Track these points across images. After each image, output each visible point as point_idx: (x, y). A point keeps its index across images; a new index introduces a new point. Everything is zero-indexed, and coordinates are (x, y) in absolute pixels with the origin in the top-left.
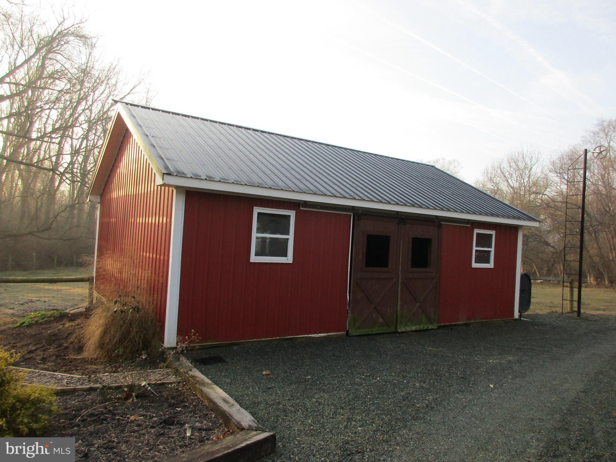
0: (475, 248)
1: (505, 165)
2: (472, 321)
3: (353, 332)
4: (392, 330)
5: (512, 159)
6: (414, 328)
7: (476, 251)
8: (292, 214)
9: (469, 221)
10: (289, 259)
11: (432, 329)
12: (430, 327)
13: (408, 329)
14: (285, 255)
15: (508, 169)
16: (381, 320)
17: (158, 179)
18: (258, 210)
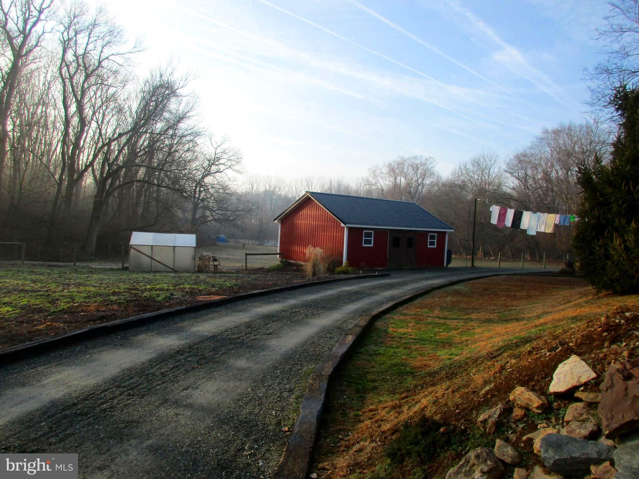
0: (429, 240)
3: (390, 268)
4: (401, 268)
8: (373, 232)
9: (426, 231)
12: (413, 268)
13: (406, 268)
14: (371, 244)
16: (397, 265)
17: (343, 225)
18: (364, 231)
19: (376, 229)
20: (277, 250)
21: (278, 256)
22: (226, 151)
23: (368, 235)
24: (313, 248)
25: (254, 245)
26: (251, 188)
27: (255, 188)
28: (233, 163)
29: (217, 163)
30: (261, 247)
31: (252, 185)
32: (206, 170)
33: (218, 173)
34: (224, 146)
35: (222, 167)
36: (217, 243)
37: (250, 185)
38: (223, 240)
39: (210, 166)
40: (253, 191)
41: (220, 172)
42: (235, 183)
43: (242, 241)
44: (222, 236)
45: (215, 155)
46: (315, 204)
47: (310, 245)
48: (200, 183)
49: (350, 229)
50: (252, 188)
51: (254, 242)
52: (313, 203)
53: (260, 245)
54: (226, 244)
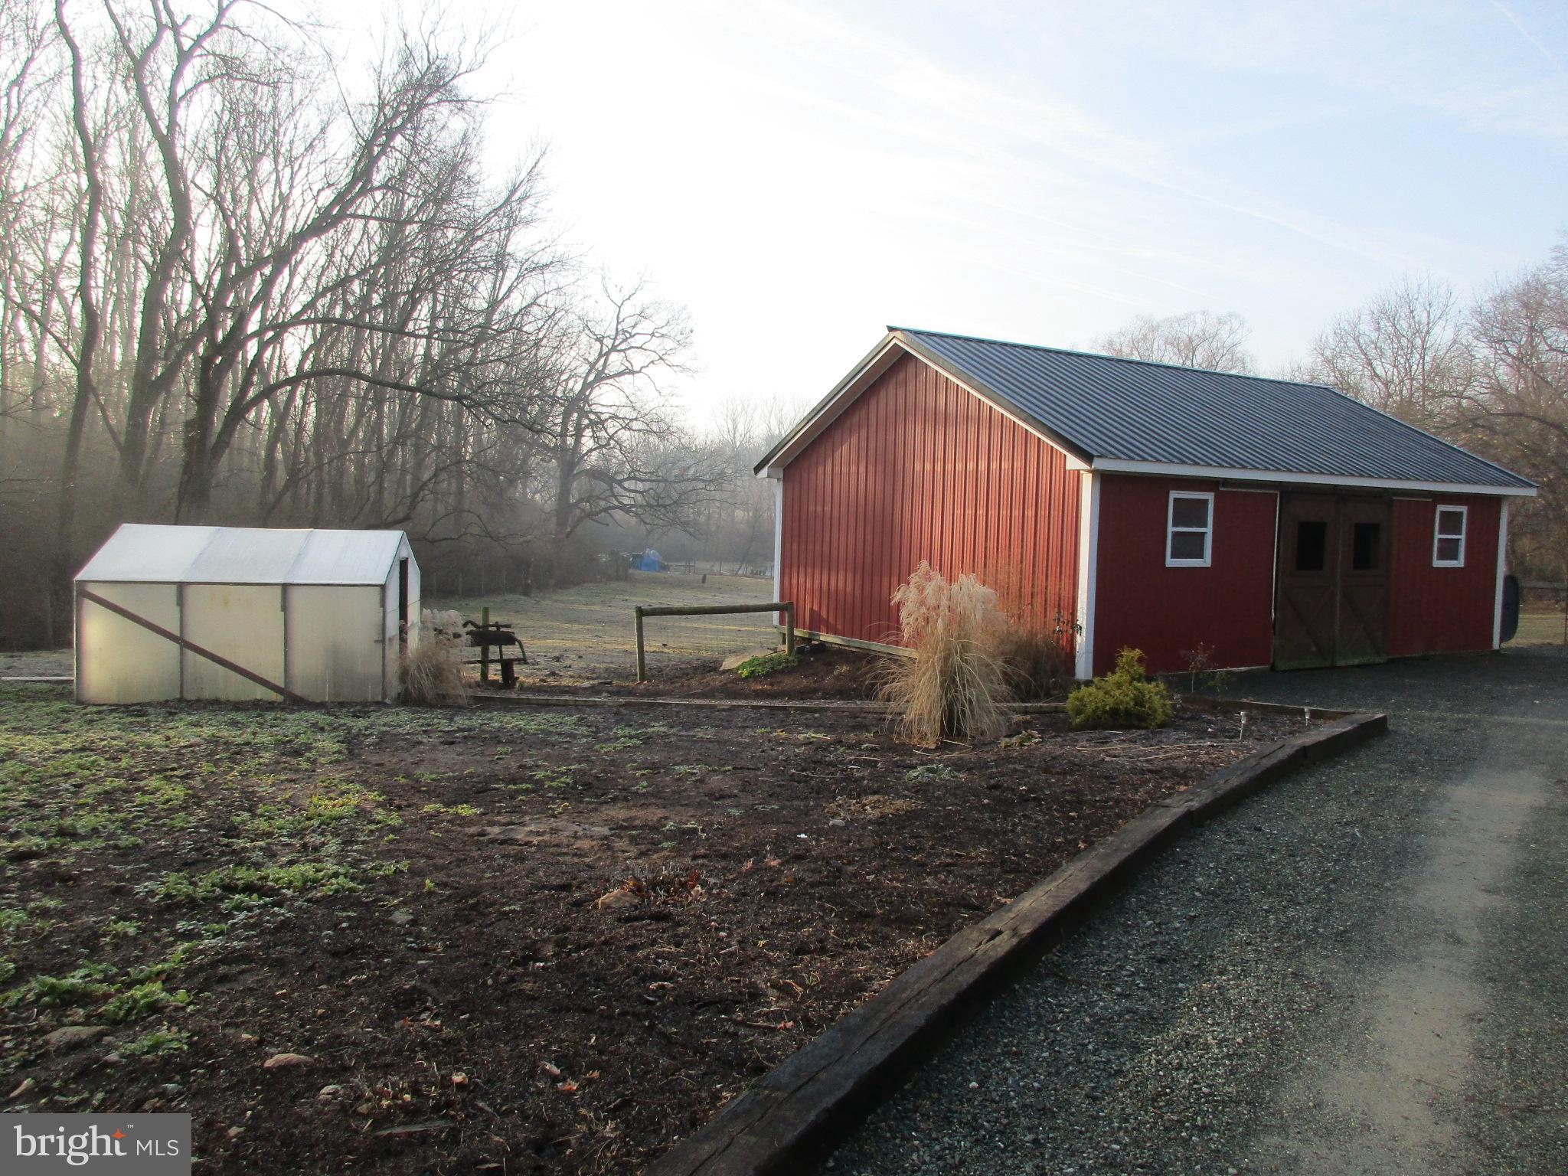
0: (1437, 536)
1: (1366, 328)
2: (1432, 653)
3: (1282, 665)
4: (1328, 663)
5: (1384, 312)
6: (1356, 662)
7: (1440, 540)
8: (1210, 497)
9: (1430, 494)
10: (1206, 561)
11: (1379, 664)
12: (1378, 660)
13: (1350, 662)
14: (1200, 555)
15: (1374, 336)
16: (1314, 649)
17: (1073, 463)
18: (1174, 495)
19: (1226, 482)
20: (771, 593)
21: (776, 614)
22: (648, 312)
23: (1190, 512)
24: (938, 579)
25: (736, 575)
26: (731, 427)
27: (741, 428)
28: (669, 344)
29: (623, 346)
30: (754, 580)
31: (734, 421)
32: (592, 366)
33: (626, 376)
34: (640, 300)
35: (638, 359)
36: (631, 571)
37: (730, 422)
38: (651, 565)
39: (604, 355)
40: (737, 435)
41: (632, 372)
42: (674, 401)
43: (703, 566)
44: (651, 553)
45: (618, 323)
46: (931, 376)
47: (925, 563)
48: (578, 404)
49: (1107, 482)
50: (735, 428)
51: (736, 566)
52: (922, 377)
53: (754, 574)
54: (661, 575)
